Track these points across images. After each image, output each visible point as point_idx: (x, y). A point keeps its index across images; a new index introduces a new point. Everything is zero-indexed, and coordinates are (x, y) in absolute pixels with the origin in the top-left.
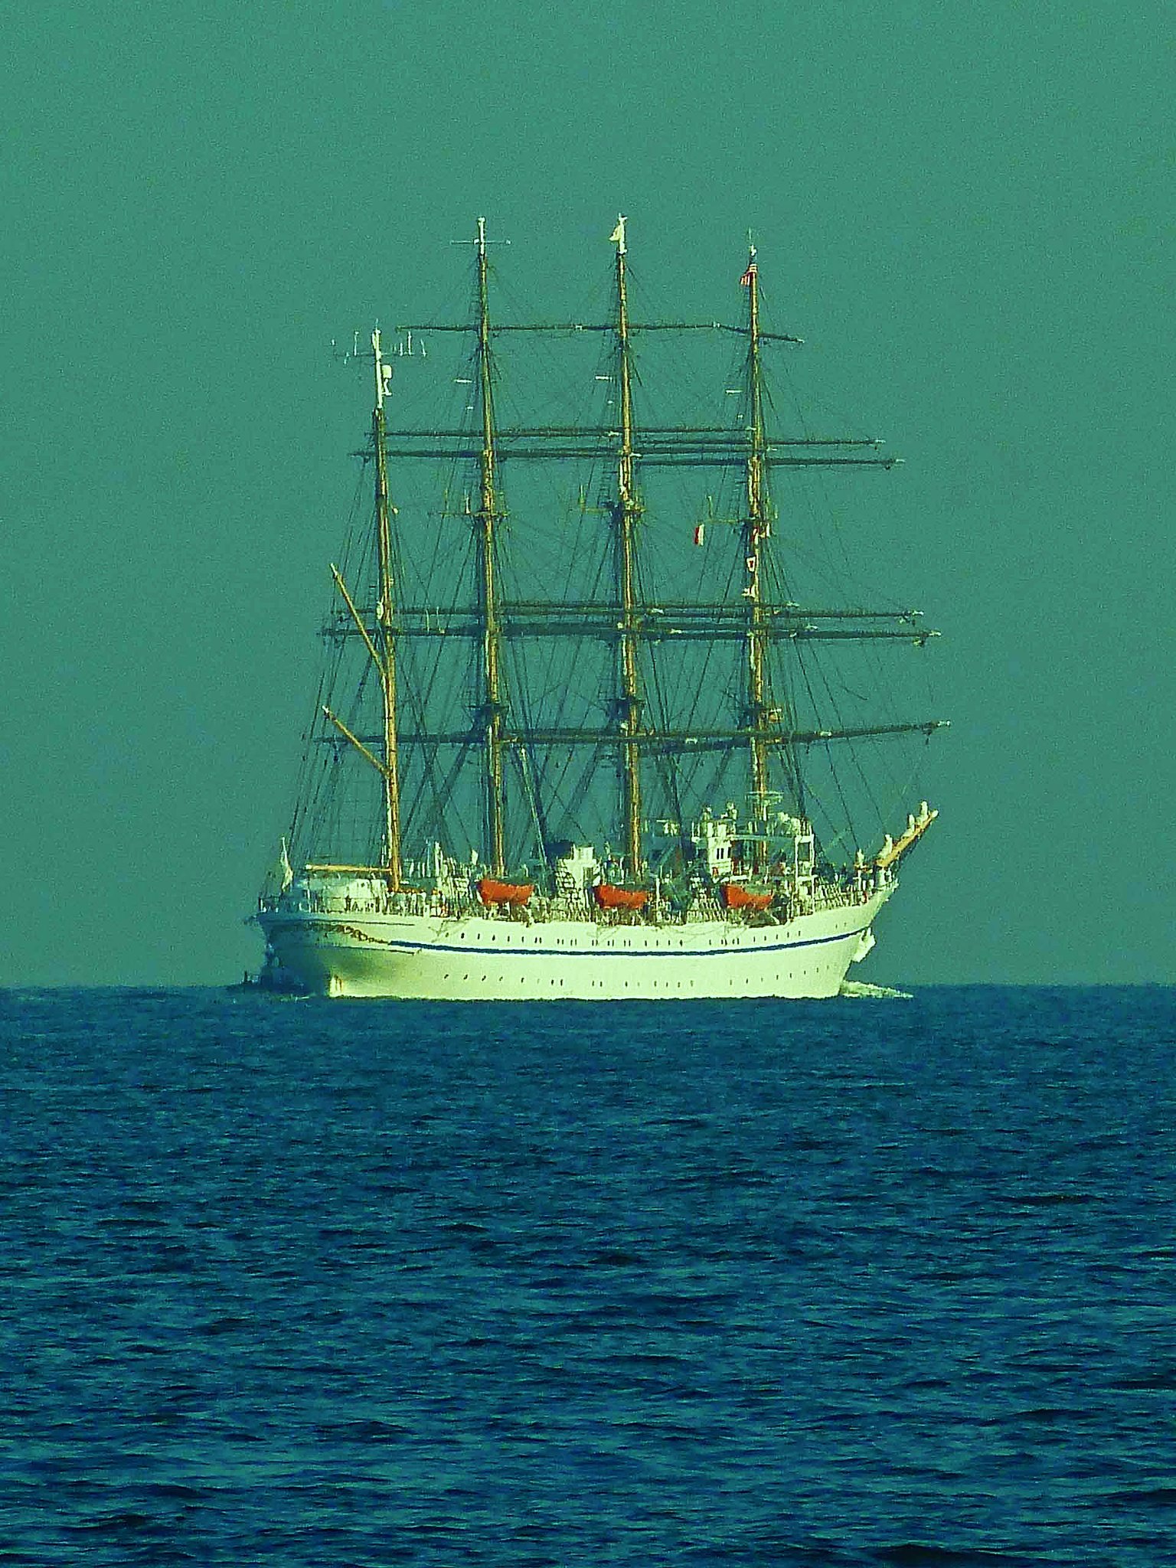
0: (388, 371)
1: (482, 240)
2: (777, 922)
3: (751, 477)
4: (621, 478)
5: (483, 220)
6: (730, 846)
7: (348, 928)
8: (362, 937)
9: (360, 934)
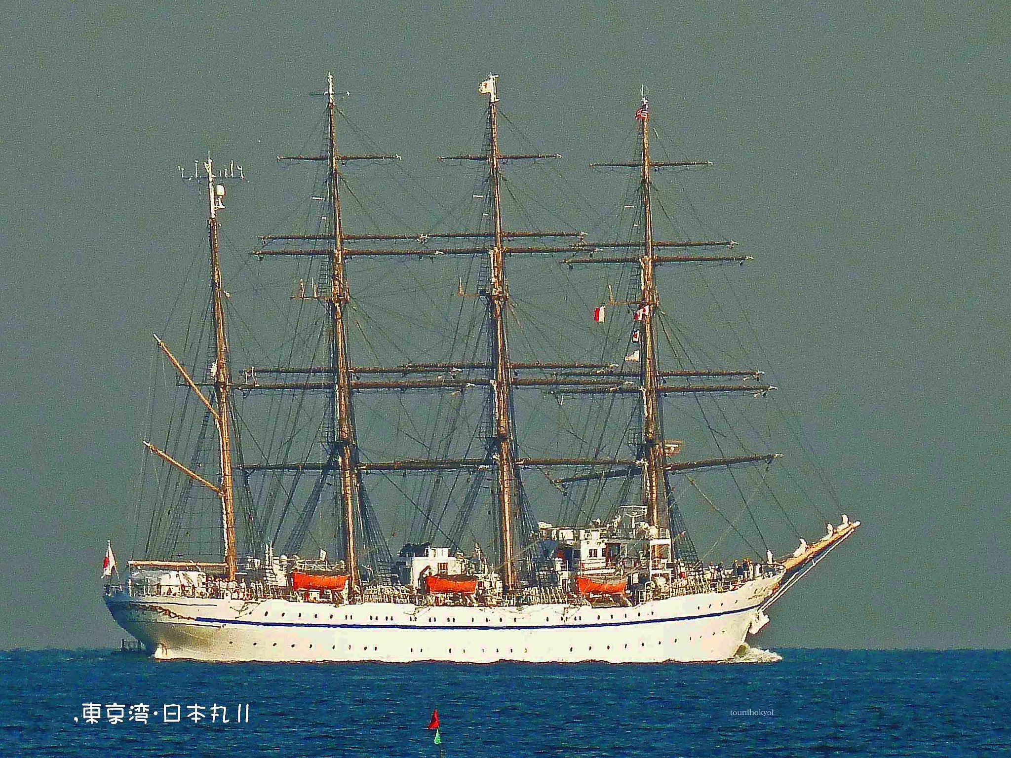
0: (221, 190)
1: (331, 92)
2: (630, 604)
3: (642, 271)
4: (493, 271)
5: (331, 77)
6: (605, 547)
7: (160, 608)
8: (172, 614)
9: (170, 612)
